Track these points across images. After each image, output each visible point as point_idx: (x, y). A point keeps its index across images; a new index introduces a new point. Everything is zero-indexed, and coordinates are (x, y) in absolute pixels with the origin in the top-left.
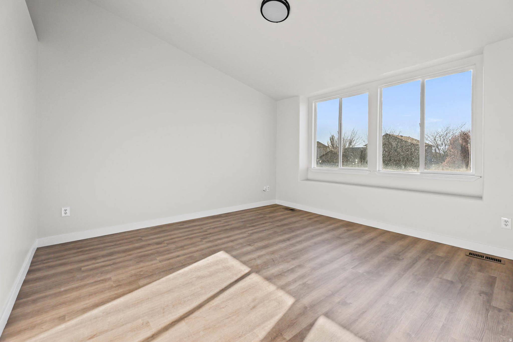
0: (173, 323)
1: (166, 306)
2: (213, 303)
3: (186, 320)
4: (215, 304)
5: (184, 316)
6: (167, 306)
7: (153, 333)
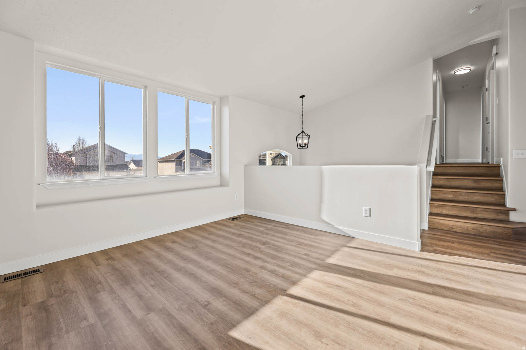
0: (399, 328)
1: (389, 346)
2: (352, 309)
3: (387, 320)
4: (353, 308)
5: (385, 324)
6: (387, 345)
7: (421, 337)
